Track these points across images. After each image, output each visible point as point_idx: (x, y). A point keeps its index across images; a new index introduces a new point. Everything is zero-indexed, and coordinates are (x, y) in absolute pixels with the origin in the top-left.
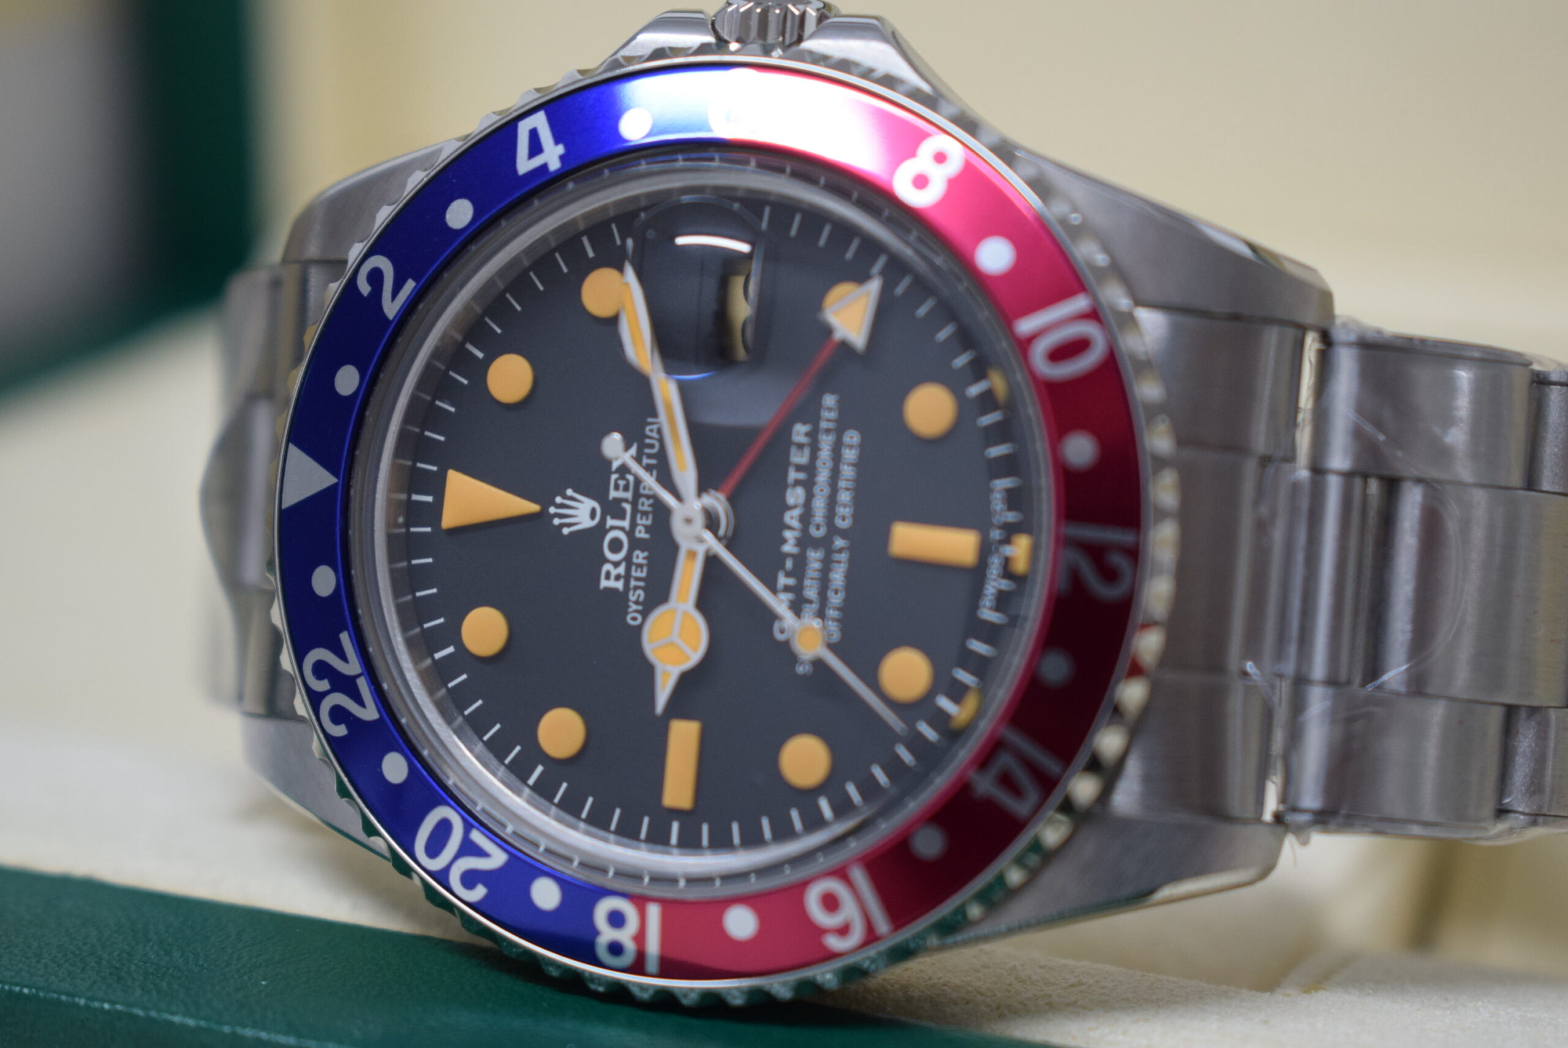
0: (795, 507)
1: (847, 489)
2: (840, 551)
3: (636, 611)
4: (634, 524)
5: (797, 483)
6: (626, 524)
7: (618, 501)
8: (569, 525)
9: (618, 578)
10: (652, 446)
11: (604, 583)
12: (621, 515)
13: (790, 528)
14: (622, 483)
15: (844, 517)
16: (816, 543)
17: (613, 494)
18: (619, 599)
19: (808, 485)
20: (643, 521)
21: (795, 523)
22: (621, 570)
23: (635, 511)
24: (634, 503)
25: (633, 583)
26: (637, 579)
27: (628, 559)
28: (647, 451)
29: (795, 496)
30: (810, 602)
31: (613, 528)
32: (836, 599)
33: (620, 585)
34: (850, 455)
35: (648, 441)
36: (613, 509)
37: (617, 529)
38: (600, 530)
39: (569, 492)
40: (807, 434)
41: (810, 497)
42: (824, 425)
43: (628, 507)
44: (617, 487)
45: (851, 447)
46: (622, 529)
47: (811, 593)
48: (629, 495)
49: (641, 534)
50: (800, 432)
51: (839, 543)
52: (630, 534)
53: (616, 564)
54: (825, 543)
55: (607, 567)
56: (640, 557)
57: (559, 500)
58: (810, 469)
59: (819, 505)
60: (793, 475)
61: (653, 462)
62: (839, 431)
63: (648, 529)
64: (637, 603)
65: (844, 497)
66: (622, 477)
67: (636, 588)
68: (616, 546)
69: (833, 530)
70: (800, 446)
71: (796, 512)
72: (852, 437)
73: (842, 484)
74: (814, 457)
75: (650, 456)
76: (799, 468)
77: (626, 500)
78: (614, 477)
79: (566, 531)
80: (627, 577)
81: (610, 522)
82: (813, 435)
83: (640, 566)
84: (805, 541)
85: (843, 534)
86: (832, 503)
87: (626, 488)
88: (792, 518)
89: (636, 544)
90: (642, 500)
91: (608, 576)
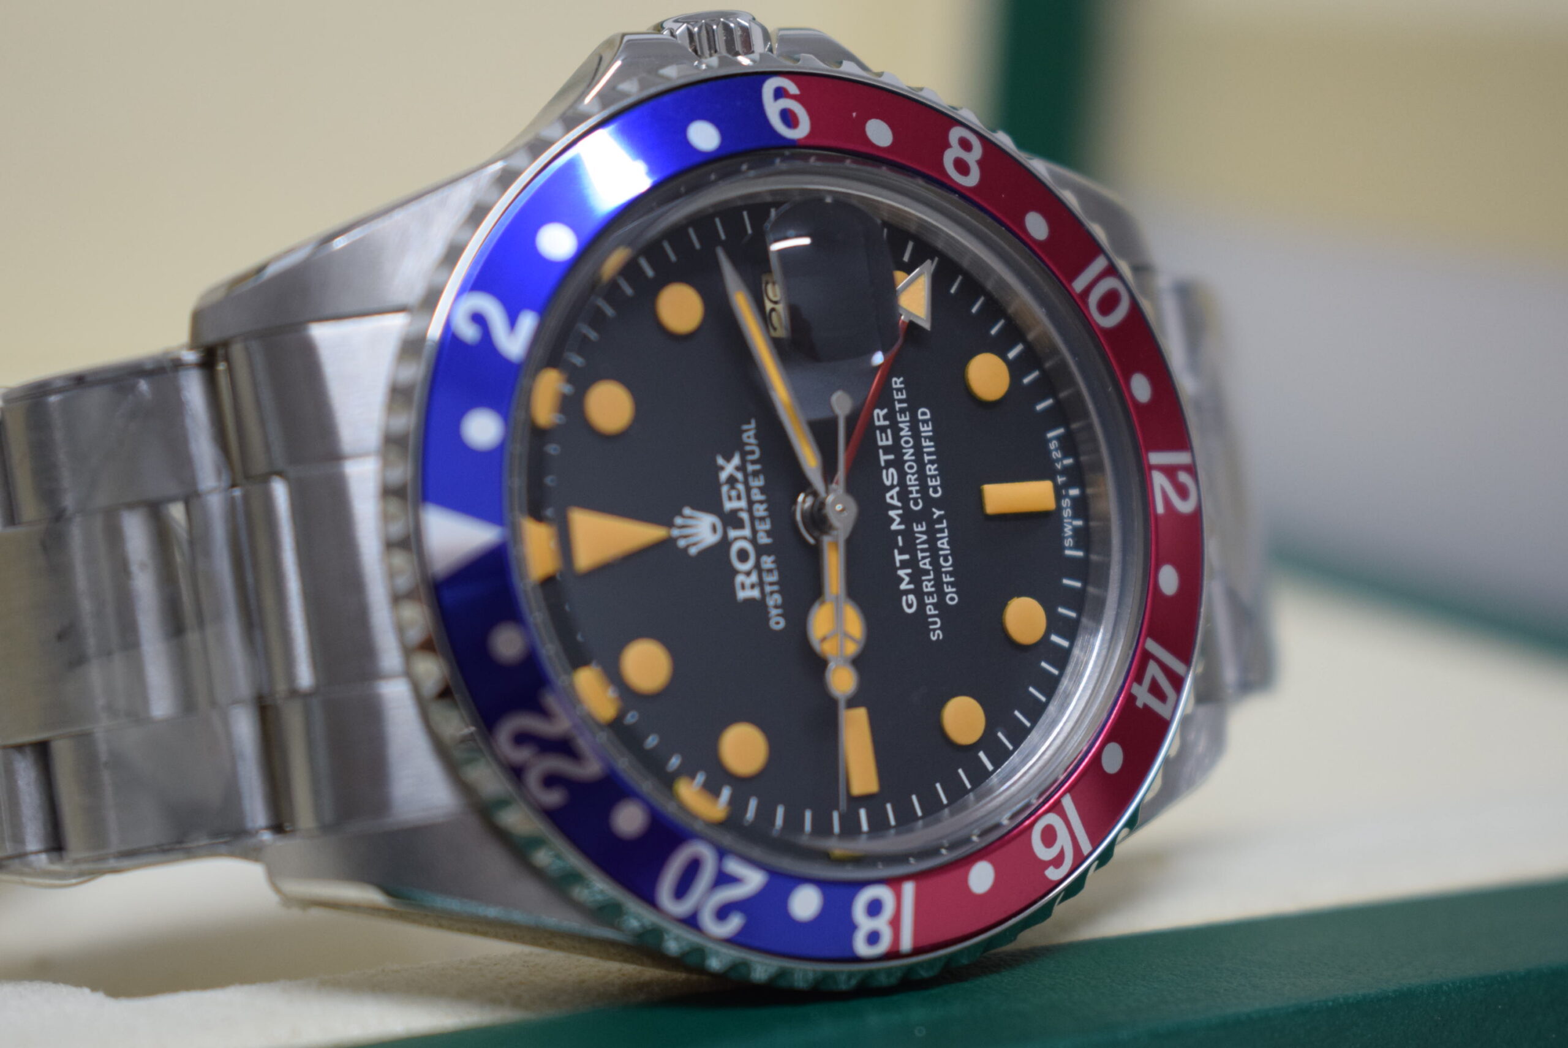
0: (892, 487)
1: (931, 462)
2: (940, 520)
3: (778, 615)
4: (754, 532)
5: (889, 463)
6: (747, 532)
7: (734, 512)
8: (694, 544)
9: (753, 586)
10: (752, 453)
11: (742, 595)
12: (740, 525)
13: (894, 508)
14: (734, 493)
15: (936, 487)
16: (918, 517)
17: (728, 506)
18: (758, 606)
19: (898, 463)
20: (764, 527)
21: (895, 502)
22: (754, 578)
23: (752, 518)
24: (750, 511)
25: (768, 589)
26: (771, 584)
27: (758, 566)
28: (750, 457)
29: (890, 477)
30: (927, 572)
31: (736, 539)
32: (947, 566)
33: (755, 593)
34: (926, 430)
35: (748, 448)
36: (731, 520)
37: (740, 538)
38: (725, 544)
39: (687, 511)
40: (885, 418)
41: (902, 475)
42: (898, 406)
43: (745, 516)
44: (730, 498)
45: (925, 422)
46: (745, 538)
47: (925, 564)
48: (743, 504)
49: (763, 539)
50: (879, 415)
51: (938, 513)
52: (753, 541)
53: (748, 574)
54: (924, 516)
55: (740, 579)
56: (768, 562)
57: (678, 521)
58: (896, 448)
59: (912, 480)
60: (883, 458)
61: (757, 467)
62: (913, 411)
63: (769, 533)
64: (776, 607)
65: (931, 470)
66: (733, 487)
67: (772, 593)
68: (743, 556)
69: (929, 502)
70: (883, 429)
71: (894, 492)
72: (924, 413)
73: (926, 458)
74: (897, 438)
75: (753, 462)
76: (887, 450)
77: (741, 510)
78: (725, 489)
79: (693, 551)
80: (761, 584)
81: (733, 533)
82: (891, 416)
83: (770, 571)
84: (908, 517)
85: (938, 503)
86: (922, 477)
87: (739, 498)
88: (892, 497)
89: (761, 550)
90: (756, 506)
91: (743, 586)
